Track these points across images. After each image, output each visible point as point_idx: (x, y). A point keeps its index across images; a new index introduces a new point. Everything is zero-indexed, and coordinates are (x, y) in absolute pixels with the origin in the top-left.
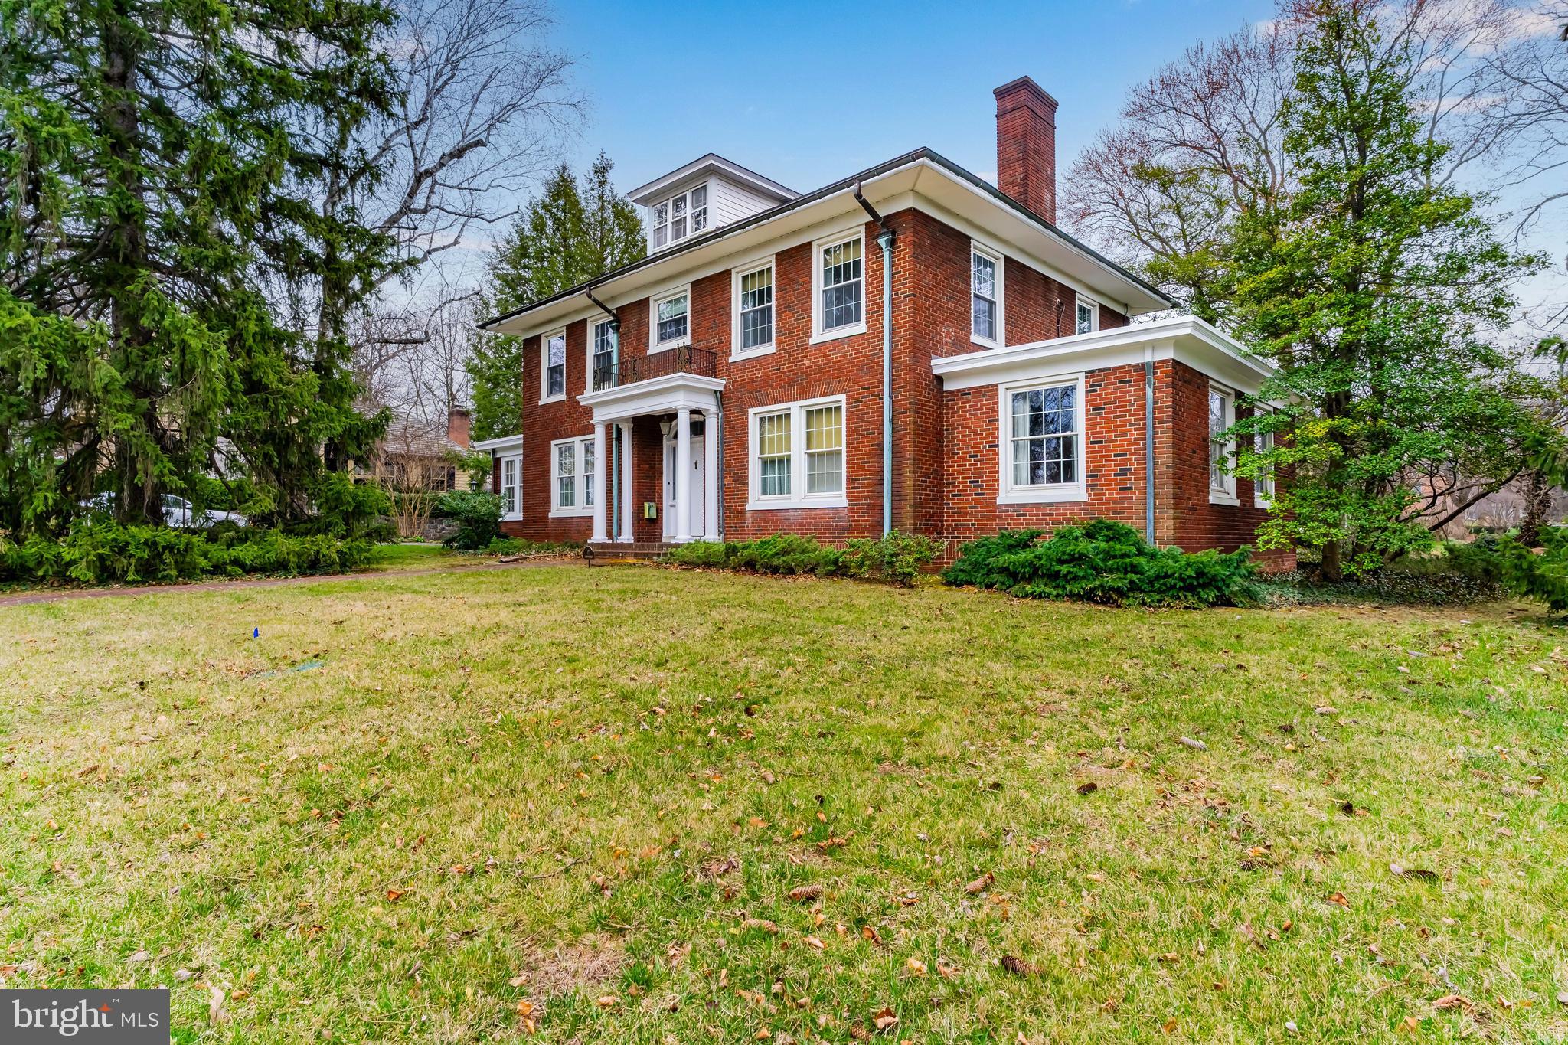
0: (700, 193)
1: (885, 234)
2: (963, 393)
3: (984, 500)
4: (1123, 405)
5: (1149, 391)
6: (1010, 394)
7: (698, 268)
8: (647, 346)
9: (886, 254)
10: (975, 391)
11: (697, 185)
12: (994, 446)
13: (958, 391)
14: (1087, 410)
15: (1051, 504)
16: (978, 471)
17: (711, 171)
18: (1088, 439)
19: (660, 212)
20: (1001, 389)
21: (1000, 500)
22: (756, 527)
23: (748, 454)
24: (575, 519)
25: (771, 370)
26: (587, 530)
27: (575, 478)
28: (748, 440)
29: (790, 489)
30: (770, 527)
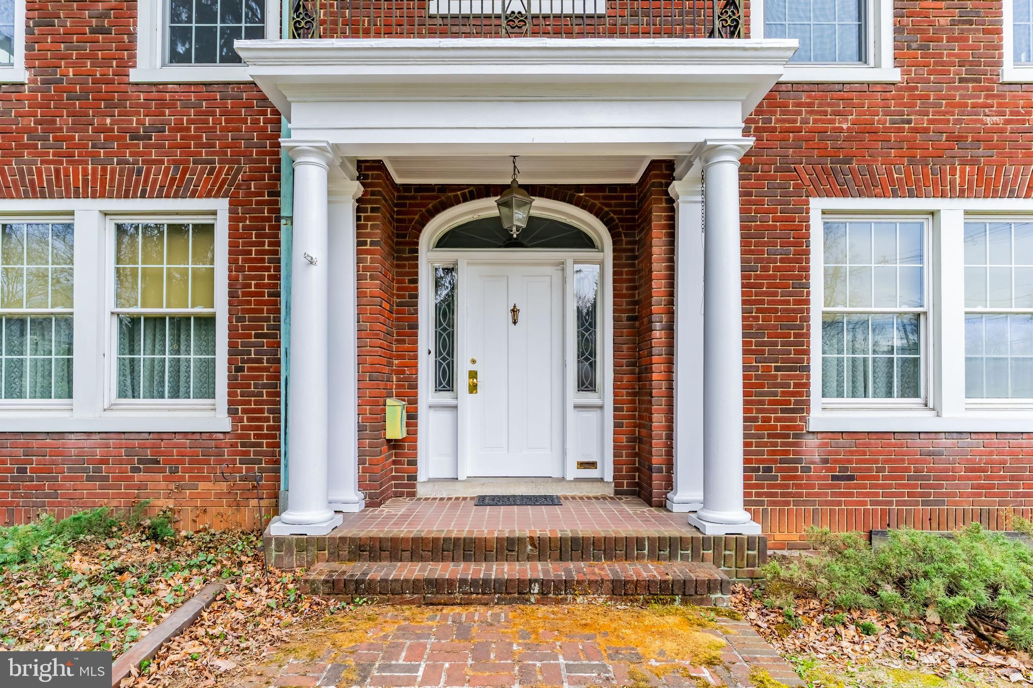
22: (832, 470)
23: (807, 302)
24: (71, 441)
25: (881, 120)
26: (136, 470)
27: (67, 322)
28: (807, 269)
29: (911, 387)
30: (879, 470)
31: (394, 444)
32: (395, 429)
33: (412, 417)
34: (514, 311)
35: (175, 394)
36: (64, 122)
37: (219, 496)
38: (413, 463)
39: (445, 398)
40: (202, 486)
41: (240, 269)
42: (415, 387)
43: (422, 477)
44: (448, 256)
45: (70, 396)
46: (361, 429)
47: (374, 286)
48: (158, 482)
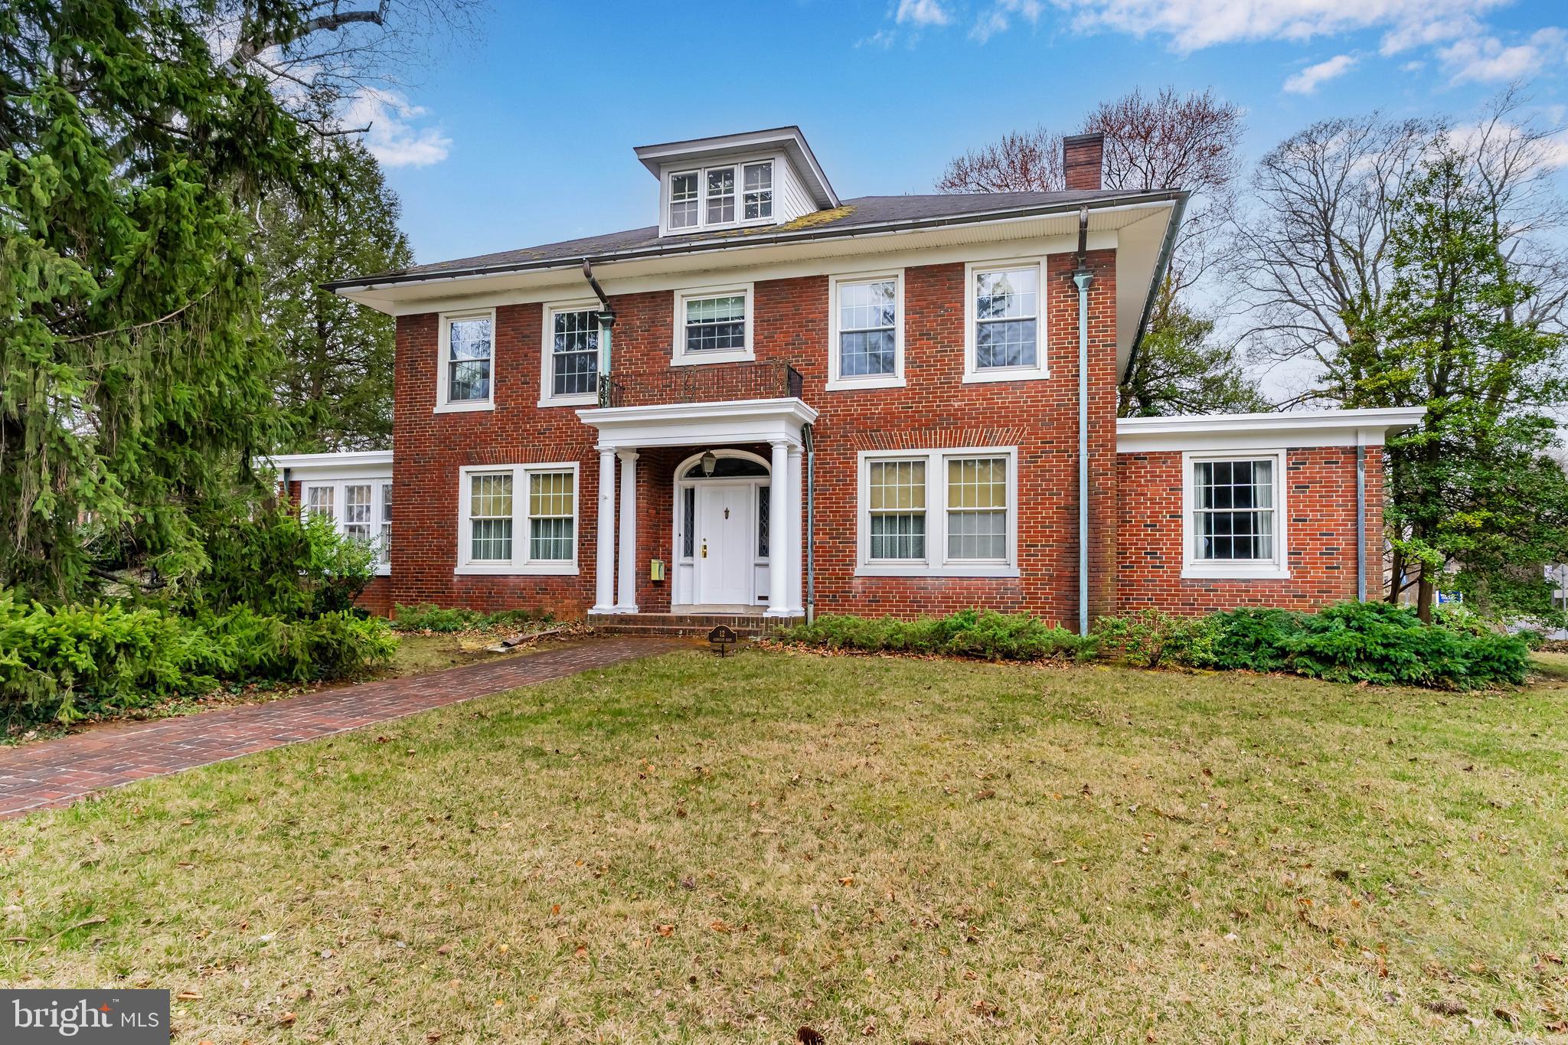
0: (760, 172)
1: (1084, 272)
2: (1138, 457)
3: (1165, 573)
4: (1329, 485)
5: (1361, 475)
6: (1192, 463)
7: (770, 265)
8: (669, 353)
9: (1083, 296)
10: (1154, 457)
11: (754, 160)
12: (1176, 516)
13: (1131, 454)
14: (1289, 488)
15: (1248, 581)
16: (1156, 541)
17: (785, 149)
18: (1289, 516)
19: (679, 185)
20: (1185, 457)
21: (1184, 575)
22: (869, 597)
23: (856, 507)
24: (511, 579)
25: (896, 407)
26: (538, 593)
27: (509, 522)
28: (856, 489)
29: (920, 553)
30: (894, 597)
31: (658, 584)
32: (656, 574)
33: (668, 571)
34: (727, 512)
35: (556, 557)
36: (510, 427)
37: (574, 606)
38: (669, 595)
39: (688, 560)
40: (566, 601)
41: (584, 496)
42: (670, 553)
43: (674, 602)
44: (690, 483)
45: (510, 558)
46: (637, 574)
47: (644, 503)
48: (547, 599)
